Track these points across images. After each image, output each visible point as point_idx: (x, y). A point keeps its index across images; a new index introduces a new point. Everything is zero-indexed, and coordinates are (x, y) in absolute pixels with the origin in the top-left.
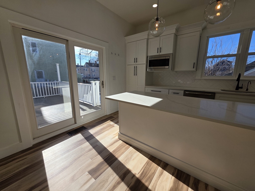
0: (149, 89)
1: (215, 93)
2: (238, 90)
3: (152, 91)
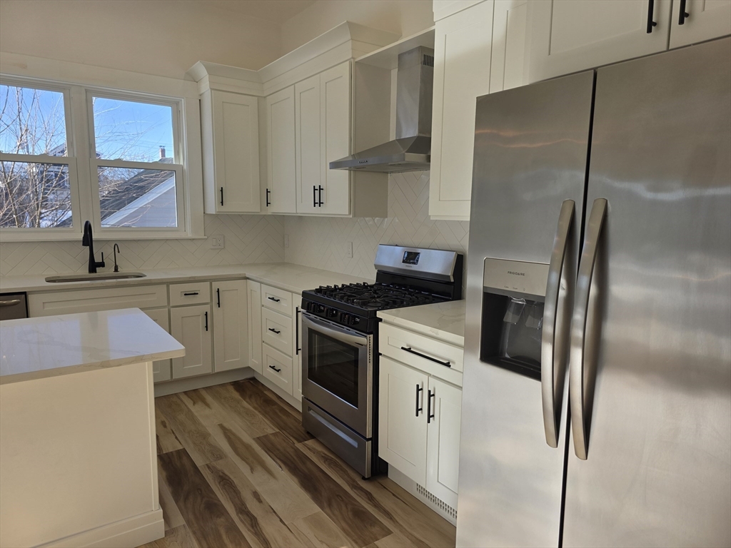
1: (25, 293)
2: (96, 272)
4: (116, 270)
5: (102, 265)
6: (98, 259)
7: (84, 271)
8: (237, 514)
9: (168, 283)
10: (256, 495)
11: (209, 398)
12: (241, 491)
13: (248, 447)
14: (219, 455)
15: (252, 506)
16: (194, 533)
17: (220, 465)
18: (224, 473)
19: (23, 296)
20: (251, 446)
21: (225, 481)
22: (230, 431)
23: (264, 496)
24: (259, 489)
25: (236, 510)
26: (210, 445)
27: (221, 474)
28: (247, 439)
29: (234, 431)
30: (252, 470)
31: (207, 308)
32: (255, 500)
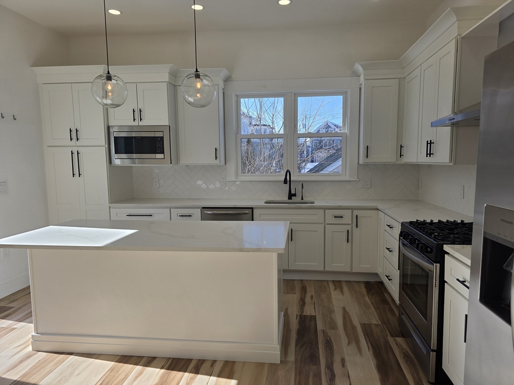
0: (122, 211)
2: (291, 199)
3: (130, 215)
4: (302, 199)
5: (295, 195)
6: (293, 192)
7: (286, 198)
8: (325, 368)
9: (325, 209)
10: (343, 361)
11: (345, 289)
12: (335, 354)
13: (354, 328)
14: (333, 326)
15: (337, 367)
16: (296, 368)
17: (331, 333)
18: (330, 339)
19: (252, 209)
20: (356, 328)
21: (329, 344)
22: (348, 314)
23: (348, 364)
24: (347, 358)
25: (326, 365)
26: (331, 318)
27: (329, 339)
28: (356, 322)
29: (350, 314)
30: (349, 343)
31: (349, 228)
32: (341, 363)
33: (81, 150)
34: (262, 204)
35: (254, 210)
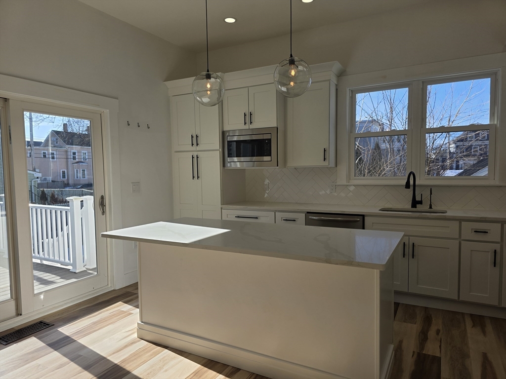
0: (231, 213)
1: (363, 216)
2: (416, 208)
3: (238, 217)
4: (431, 207)
5: (421, 202)
6: (418, 198)
7: (408, 206)
9: (461, 220)
11: (489, 328)
19: (362, 217)
22: (490, 363)
26: (463, 365)
29: (494, 364)
31: (497, 247)
33: (200, 154)
34: (376, 211)
35: (366, 218)
